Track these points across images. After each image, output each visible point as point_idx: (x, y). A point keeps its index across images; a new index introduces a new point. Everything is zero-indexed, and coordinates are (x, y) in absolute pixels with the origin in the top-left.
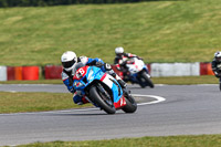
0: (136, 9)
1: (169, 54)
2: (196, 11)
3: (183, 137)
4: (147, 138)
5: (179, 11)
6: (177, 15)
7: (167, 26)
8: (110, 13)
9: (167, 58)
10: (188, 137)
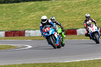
0: (18, 6)
1: (33, 26)
2: (46, 6)
3: (40, 64)
4: (24, 64)
5: (38, 6)
6: (37, 8)
7: (32, 13)
8: (6, 8)
9: (32, 28)
10: (43, 64)
